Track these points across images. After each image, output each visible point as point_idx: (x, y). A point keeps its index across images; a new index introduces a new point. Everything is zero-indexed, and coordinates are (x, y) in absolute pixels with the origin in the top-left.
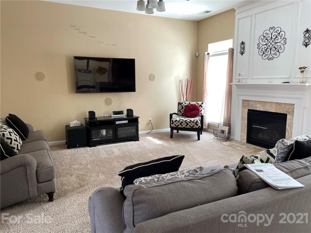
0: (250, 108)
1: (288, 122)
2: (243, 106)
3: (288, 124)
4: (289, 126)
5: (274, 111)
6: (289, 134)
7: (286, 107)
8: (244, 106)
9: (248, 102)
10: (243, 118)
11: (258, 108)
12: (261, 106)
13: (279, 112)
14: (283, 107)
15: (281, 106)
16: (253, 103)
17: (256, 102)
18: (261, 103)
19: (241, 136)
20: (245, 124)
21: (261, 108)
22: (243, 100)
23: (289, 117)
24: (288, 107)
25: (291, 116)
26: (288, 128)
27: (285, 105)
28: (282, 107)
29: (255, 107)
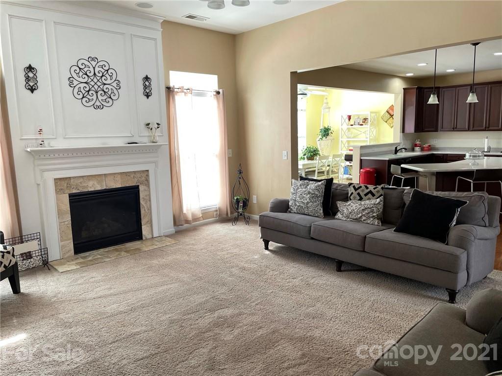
0: (74, 191)
1: (142, 195)
2: (56, 190)
3: (143, 198)
4: (144, 201)
5: (120, 186)
6: (145, 210)
7: (135, 176)
8: (59, 191)
9: (66, 182)
10: (60, 213)
11: (91, 187)
12: (95, 183)
13: (127, 185)
14: (132, 176)
15: (129, 176)
16: (80, 181)
17: (85, 178)
18: (97, 177)
19: (62, 247)
20: (66, 223)
21: (97, 185)
22: (55, 179)
23: (141, 188)
24: (138, 175)
25: (145, 187)
26: (143, 204)
27: (135, 174)
28: (131, 178)
29: (84, 187)
